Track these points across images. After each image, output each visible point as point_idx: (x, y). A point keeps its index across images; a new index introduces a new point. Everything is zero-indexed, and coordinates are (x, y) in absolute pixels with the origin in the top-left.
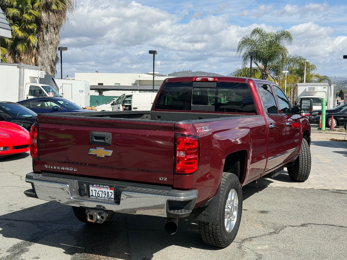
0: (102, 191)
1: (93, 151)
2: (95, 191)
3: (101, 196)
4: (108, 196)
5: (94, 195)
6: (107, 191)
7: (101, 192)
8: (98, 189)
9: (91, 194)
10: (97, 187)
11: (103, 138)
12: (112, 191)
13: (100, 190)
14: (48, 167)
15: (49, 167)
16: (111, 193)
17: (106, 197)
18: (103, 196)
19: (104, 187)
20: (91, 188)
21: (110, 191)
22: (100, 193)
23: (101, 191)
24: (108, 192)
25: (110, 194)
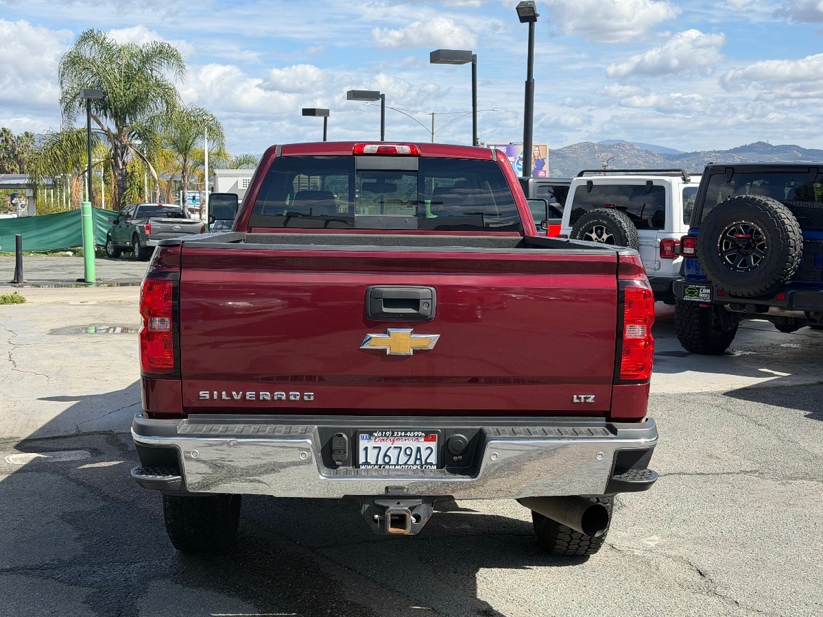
0: (401, 448)
1: (376, 341)
2: (377, 450)
3: (393, 462)
4: (416, 459)
5: (372, 460)
6: (414, 445)
7: (398, 450)
8: (384, 445)
9: (362, 460)
10: (385, 438)
11: (414, 303)
12: (433, 445)
13: (393, 446)
14: (212, 395)
15: (215, 397)
16: (429, 451)
17: (412, 461)
18: (403, 459)
19: (407, 436)
20: (363, 444)
21: (423, 445)
22: (393, 454)
23: (395, 447)
24: (419, 450)
25: (424, 454)
